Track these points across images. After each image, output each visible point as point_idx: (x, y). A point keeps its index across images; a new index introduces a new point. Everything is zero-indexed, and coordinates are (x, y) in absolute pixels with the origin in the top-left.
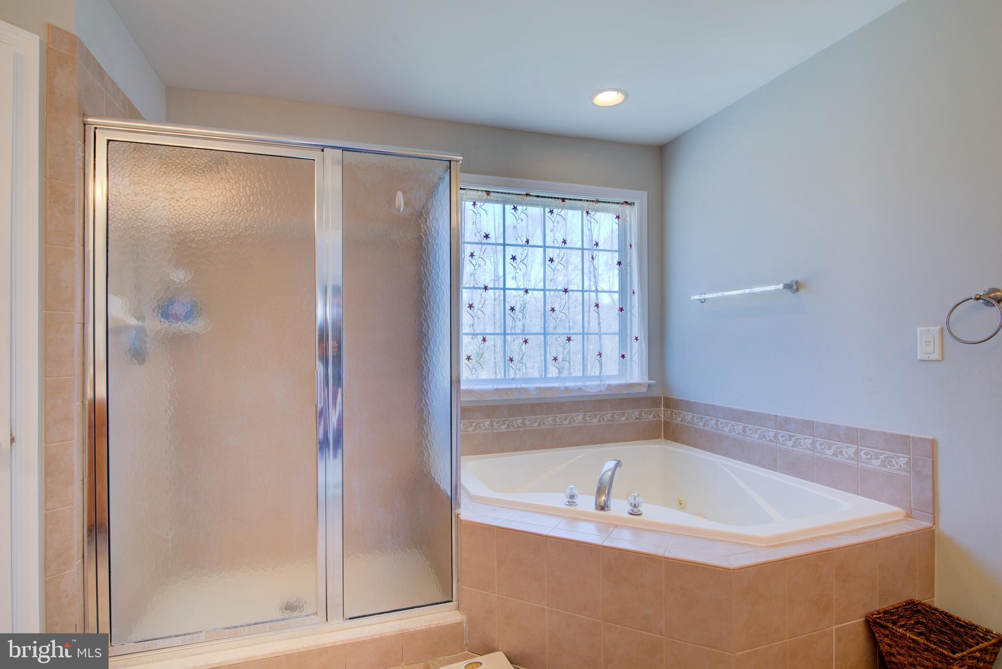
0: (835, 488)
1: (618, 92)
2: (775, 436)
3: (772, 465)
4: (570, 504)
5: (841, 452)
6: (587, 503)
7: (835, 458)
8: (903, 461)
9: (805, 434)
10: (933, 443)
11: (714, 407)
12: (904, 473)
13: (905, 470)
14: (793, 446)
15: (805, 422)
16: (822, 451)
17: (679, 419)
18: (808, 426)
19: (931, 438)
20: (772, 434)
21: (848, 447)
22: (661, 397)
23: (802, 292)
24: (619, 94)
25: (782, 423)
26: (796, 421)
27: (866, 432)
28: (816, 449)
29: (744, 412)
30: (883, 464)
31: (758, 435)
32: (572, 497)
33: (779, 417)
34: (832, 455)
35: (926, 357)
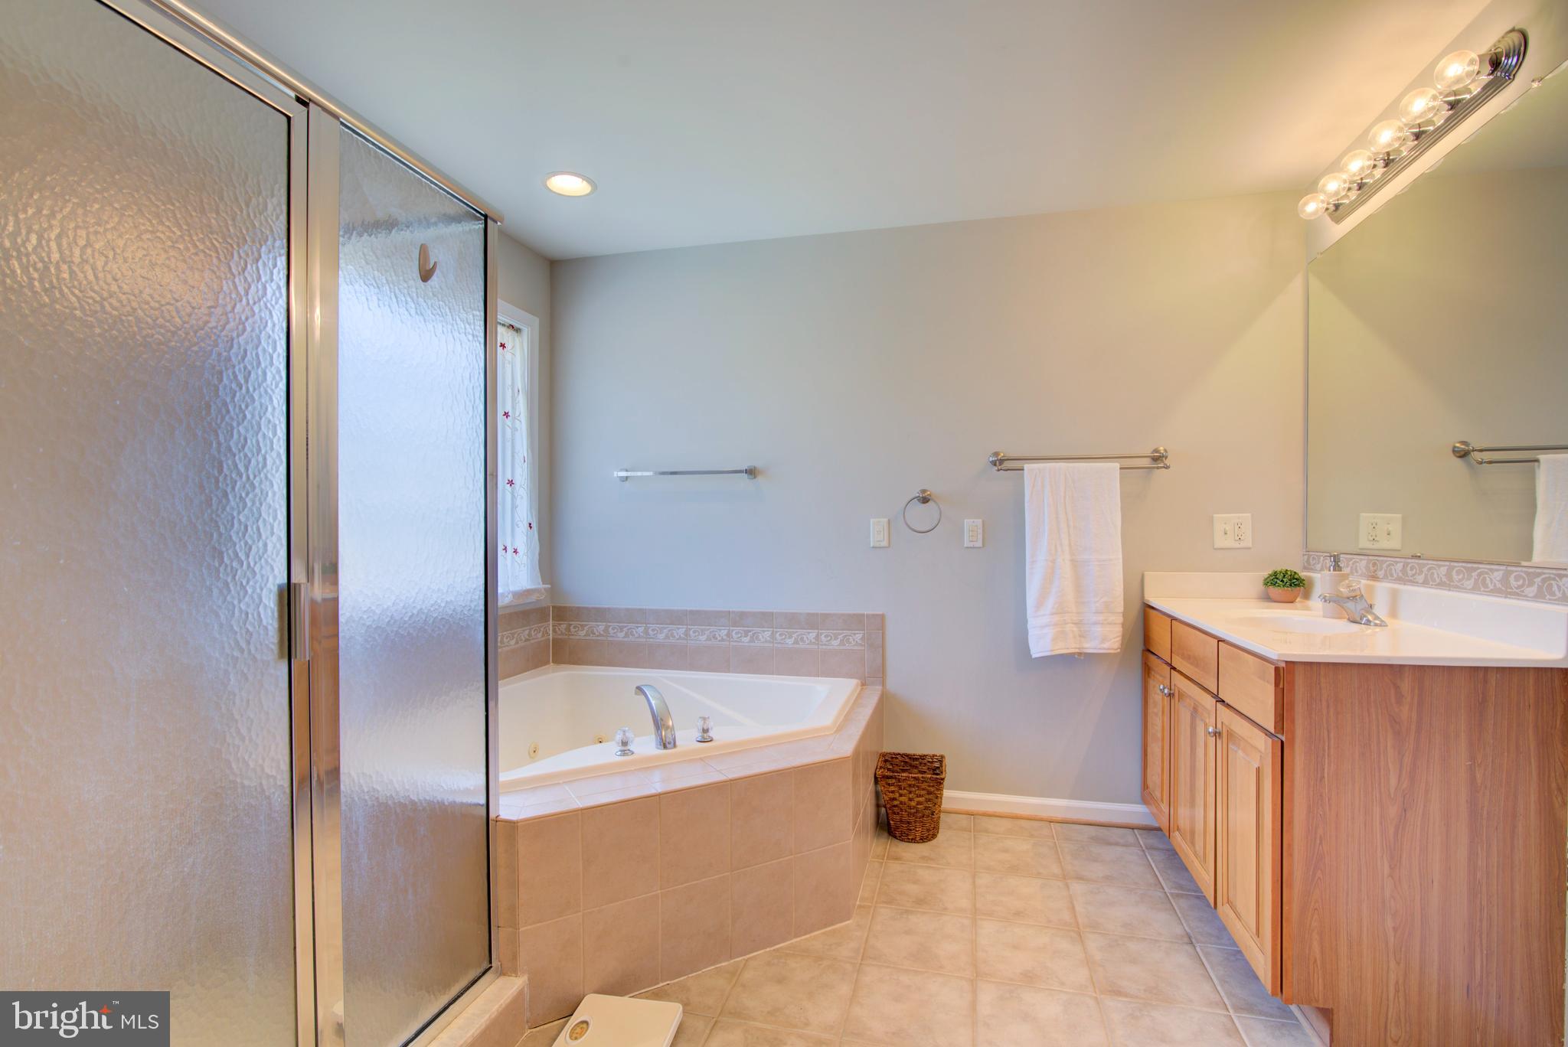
0: (797, 675)
1: (583, 180)
2: (729, 635)
3: (724, 666)
4: (624, 753)
5: (802, 639)
6: (645, 745)
7: (797, 646)
8: (859, 636)
9: (763, 627)
10: (882, 617)
11: (642, 611)
12: (860, 648)
13: (861, 645)
14: (750, 642)
15: (763, 614)
16: (782, 642)
17: (582, 633)
18: (766, 619)
19: (880, 613)
20: (724, 633)
21: (809, 633)
22: (548, 607)
23: (760, 479)
24: (585, 182)
25: (738, 619)
26: (754, 614)
27: (826, 616)
28: (776, 639)
29: (685, 613)
30: (842, 643)
31: (705, 636)
32: (624, 743)
33: (733, 612)
34: (794, 643)
35: (877, 545)
